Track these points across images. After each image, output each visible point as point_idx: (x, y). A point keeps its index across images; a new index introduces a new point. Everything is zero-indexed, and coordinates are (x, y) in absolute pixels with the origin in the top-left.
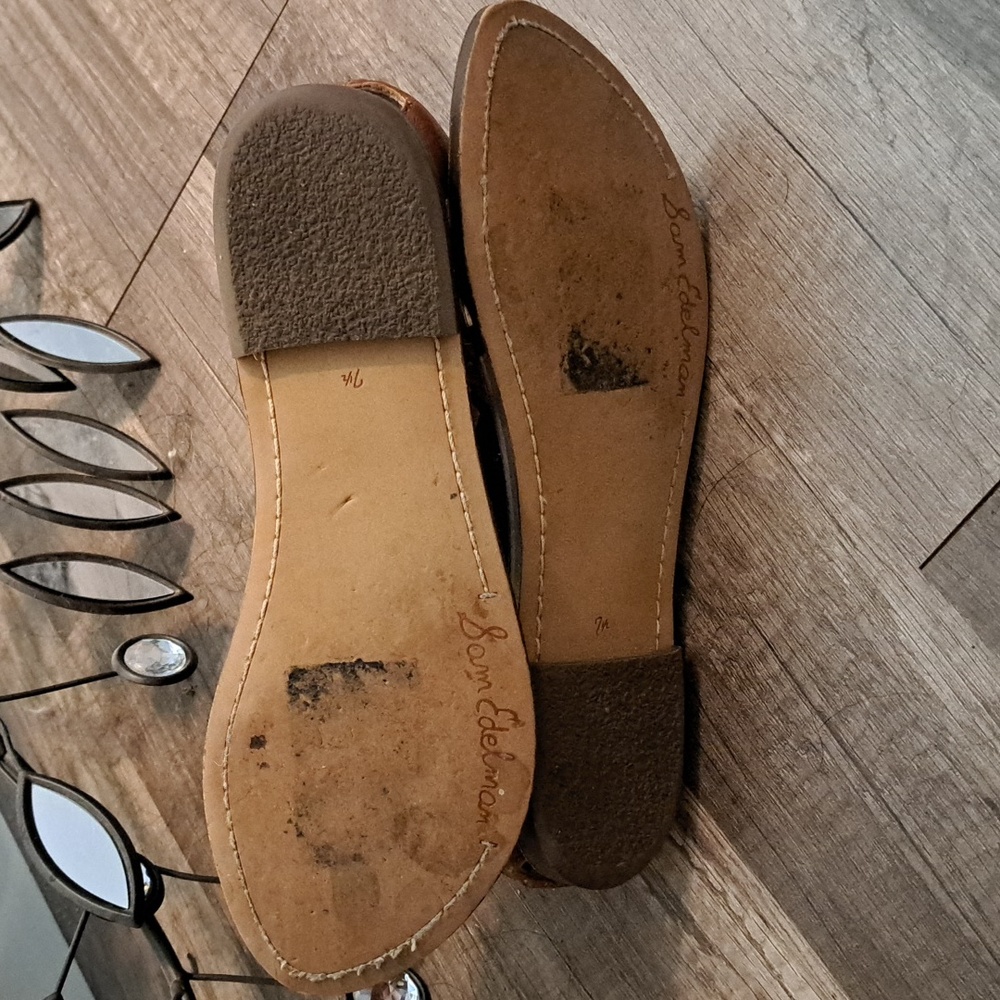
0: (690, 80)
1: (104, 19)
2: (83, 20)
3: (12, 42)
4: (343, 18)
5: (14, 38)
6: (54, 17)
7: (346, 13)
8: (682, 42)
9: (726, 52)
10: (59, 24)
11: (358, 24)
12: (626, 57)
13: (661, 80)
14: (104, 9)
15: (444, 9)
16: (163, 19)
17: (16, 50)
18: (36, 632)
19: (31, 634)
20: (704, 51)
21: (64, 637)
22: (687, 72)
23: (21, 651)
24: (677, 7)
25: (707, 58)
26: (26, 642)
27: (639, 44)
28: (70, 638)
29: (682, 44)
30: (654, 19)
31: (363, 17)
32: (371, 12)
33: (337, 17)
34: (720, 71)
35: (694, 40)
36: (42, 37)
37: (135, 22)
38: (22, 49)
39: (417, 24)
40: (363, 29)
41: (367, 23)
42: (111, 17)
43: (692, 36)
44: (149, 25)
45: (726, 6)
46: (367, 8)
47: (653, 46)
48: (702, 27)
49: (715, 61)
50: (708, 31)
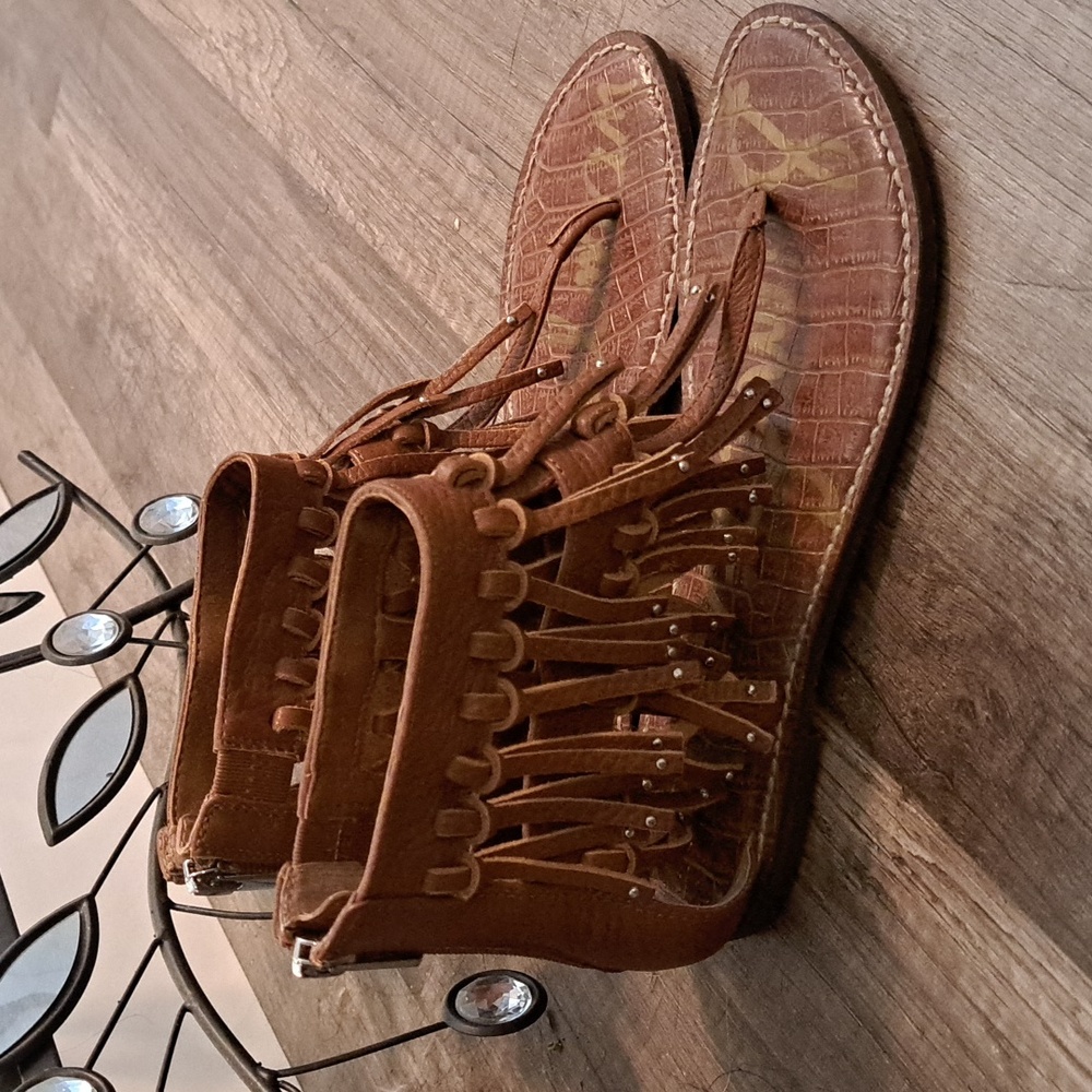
1: (396, 268)
2: (378, 277)
3: (313, 320)
5: (315, 314)
6: (350, 282)
8: (1037, 91)
10: (354, 286)
12: (968, 131)
13: (1016, 145)
14: (395, 258)
16: (453, 249)
17: (317, 326)
18: (387, 991)
19: (382, 993)
20: (1066, 93)
21: (416, 993)
22: (1048, 126)
23: (373, 1018)
24: (1022, 51)
25: (1072, 101)
26: (379, 1006)
27: (982, 109)
28: (423, 994)
29: (1036, 94)
30: (995, 74)
35: (1052, 83)
36: (340, 305)
37: (426, 262)
38: (323, 324)
42: (403, 264)
43: (1046, 79)
44: (440, 262)
45: (1086, 29)
47: (1000, 107)
48: (1057, 63)
49: (1083, 101)
50: (1067, 66)
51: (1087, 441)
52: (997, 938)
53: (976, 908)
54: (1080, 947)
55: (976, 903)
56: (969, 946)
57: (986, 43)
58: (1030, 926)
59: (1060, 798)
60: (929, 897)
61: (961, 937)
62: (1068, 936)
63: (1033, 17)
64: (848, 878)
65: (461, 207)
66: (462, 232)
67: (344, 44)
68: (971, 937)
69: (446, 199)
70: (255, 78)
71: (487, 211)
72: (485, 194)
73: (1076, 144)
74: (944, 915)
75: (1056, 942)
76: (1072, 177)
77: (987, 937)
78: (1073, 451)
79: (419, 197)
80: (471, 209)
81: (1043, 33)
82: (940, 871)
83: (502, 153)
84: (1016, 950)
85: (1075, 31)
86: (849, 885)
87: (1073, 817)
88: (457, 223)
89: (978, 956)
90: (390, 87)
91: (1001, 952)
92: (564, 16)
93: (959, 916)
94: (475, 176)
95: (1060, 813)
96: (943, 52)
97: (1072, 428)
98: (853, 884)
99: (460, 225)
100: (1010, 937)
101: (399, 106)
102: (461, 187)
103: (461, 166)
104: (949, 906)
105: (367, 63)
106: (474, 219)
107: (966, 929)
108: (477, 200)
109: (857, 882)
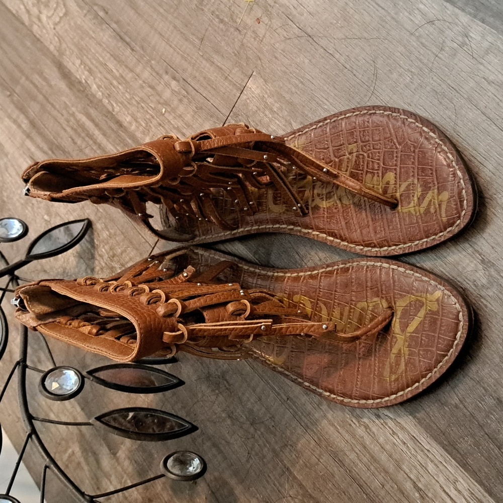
0: (478, 133)
1: (125, 124)
2: (114, 126)
3: (73, 140)
4: (266, 115)
5: (74, 137)
6: (97, 125)
7: (267, 112)
8: (471, 114)
9: (498, 117)
10: (100, 129)
11: (275, 118)
13: (459, 134)
14: (126, 120)
15: (326, 107)
16: (160, 122)
17: (75, 143)
18: (97, 452)
19: (95, 454)
20: (485, 118)
21: (114, 454)
22: (475, 129)
23: (88, 464)
24: (465, 96)
25: (487, 121)
26: (91, 459)
28: (118, 455)
29: (471, 115)
31: (278, 114)
32: (282, 111)
33: (262, 115)
34: (495, 128)
35: (478, 112)
36: (91, 136)
37: (144, 125)
38: (79, 142)
39: (310, 115)
40: (278, 120)
41: (280, 117)
42: (130, 123)
43: (476, 110)
44: (152, 126)
45: (496, 94)
46: (279, 109)
48: (482, 105)
49: (492, 122)
50: (486, 107)
51: (481, 258)
52: (422, 451)
53: (413, 438)
54: (460, 457)
55: (413, 436)
56: (409, 453)
57: (449, 90)
58: (438, 447)
59: (456, 398)
60: (391, 432)
61: (405, 449)
62: (455, 452)
63: (472, 84)
64: (352, 421)
65: (166, 104)
66: (166, 115)
67: (101, 14)
68: (410, 449)
69: (158, 98)
70: (44, 18)
71: (181, 108)
72: (181, 101)
73: (487, 139)
74: (398, 440)
75: (449, 454)
76: (484, 152)
77: (418, 450)
78: (474, 261)
79: (142, 94)
80: (172, 106)
81: (476, 91)
82: (397, 422)
83: (192, 84)
84: (430, 456)
85: (491, 94)
86: (353, 424)
87: (461, 406)
88: (164, 110)
89: (412, 457)
90: (128, 40)
91: (423, 456)
92: (232, 30)
93: (405, 441)
94: (175, 91)
95: (456, 403)
96: (428, 89)
97: (475, 252)
98: (355, 424)
99: (165, 111)
100: (428, 451)
101: (133, 50)
102: (167, 94)
103: (167, 85)
104: (400, 436)
105: (114, 26)
106: (174, 110)
107: (408, 446)
108: (176, 102)
109: (357, 423)
